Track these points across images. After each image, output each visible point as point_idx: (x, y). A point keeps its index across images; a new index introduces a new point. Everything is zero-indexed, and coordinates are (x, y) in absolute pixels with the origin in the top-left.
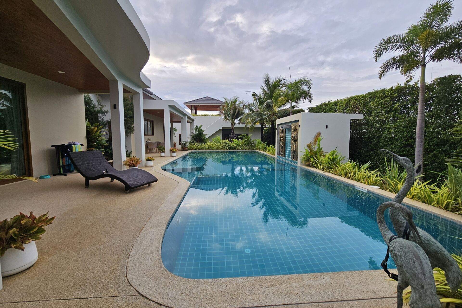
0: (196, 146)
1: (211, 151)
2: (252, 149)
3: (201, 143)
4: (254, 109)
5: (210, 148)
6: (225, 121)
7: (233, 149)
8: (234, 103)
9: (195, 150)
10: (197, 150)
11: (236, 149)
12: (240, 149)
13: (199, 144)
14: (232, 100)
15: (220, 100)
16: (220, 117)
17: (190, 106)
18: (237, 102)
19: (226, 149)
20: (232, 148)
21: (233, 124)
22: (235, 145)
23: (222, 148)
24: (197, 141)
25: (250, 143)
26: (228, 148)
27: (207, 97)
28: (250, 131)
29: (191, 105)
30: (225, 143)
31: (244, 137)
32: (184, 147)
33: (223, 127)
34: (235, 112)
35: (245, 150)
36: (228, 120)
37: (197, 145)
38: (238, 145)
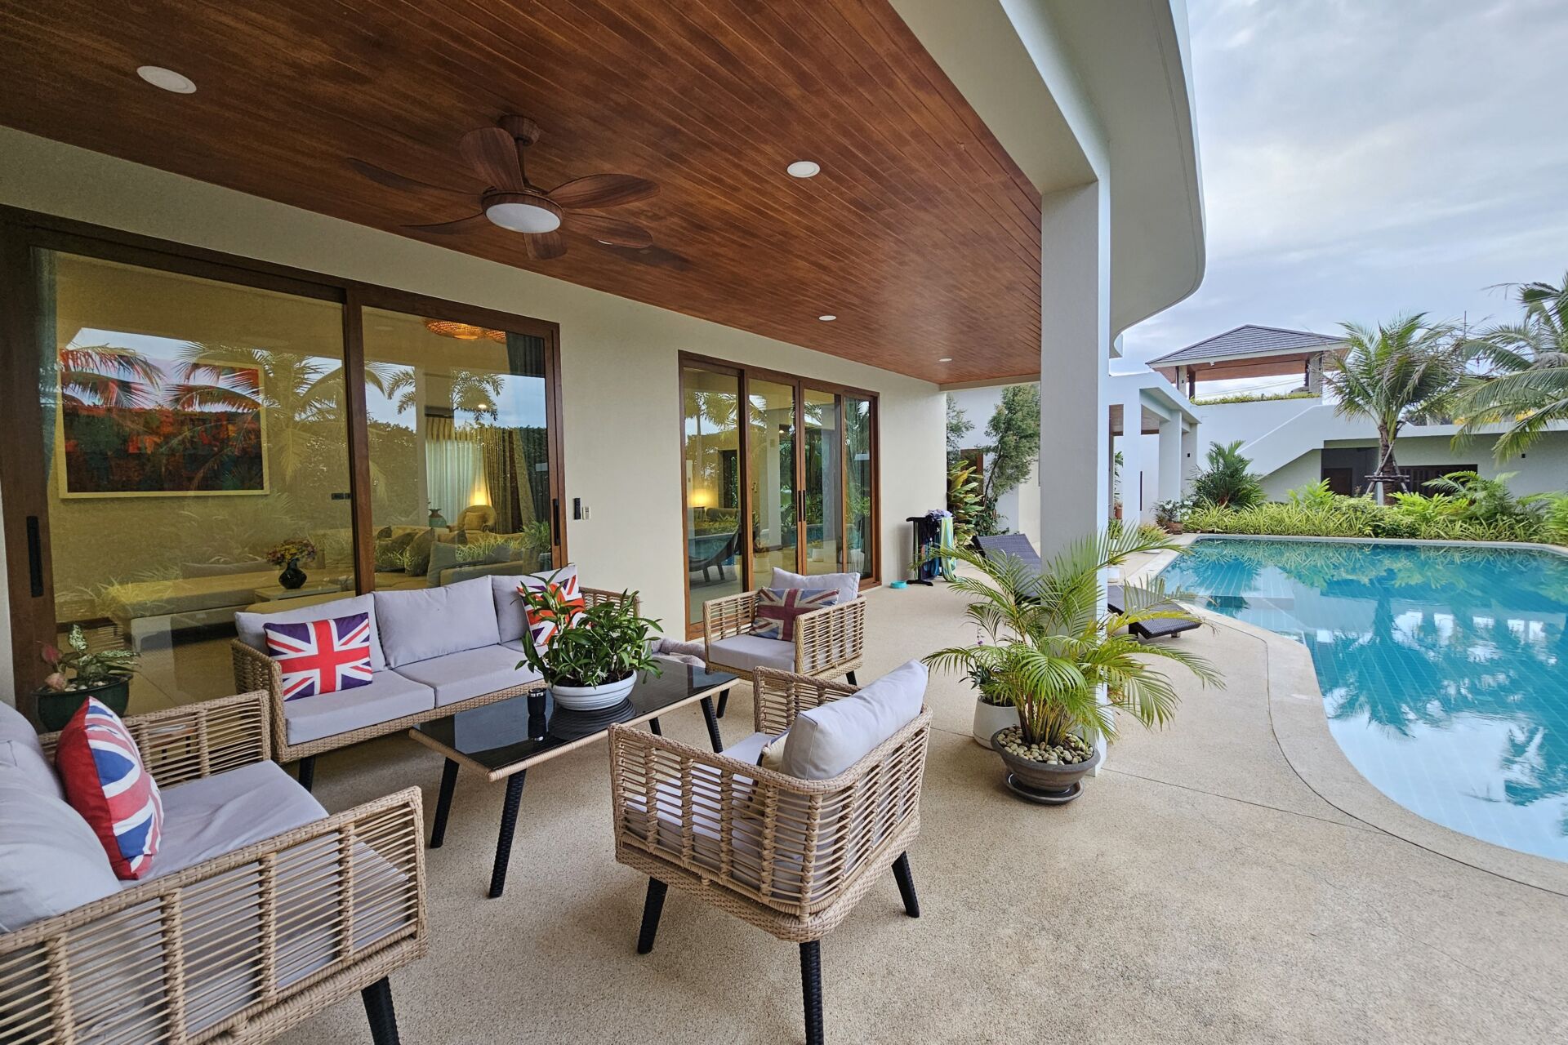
0: (1215, 520)
1: (1280, 538)
2: (1514, 537)
3: (1235, 508)
4: (1528, 354)
5: (1278, 528)
6: (1343, 415)
7: (1401, 536)
8: (1397, 339)
9: (1213, 532)
10: (1218, 532)
11: (1413, 535)
12: (1439, 536)
13: (1227, 511)
14: (1385, 327)
15: (1315, 332)
16: (1310, 399)
17: (1175, 370)
18: (1418, 331)
19: (1361, 533)
20: (1394, 532)
21: (1388, 427)
22: (1408, 520)
23: (1339, 531)
24: (1218, 500)
25: (1505, 510)
26: (1368, 530)
27: (1248, 327)
28: (1503, 455)
29: (1177, 368)
30: (1356, 511)
31: (1463, 484)
32: (1170, 520)
33: (1326, 442)
34: (1408, 375)
35: (1469, 543)
36: (1358, 415)
37: (1217, 515)
38: (1426, 520)
